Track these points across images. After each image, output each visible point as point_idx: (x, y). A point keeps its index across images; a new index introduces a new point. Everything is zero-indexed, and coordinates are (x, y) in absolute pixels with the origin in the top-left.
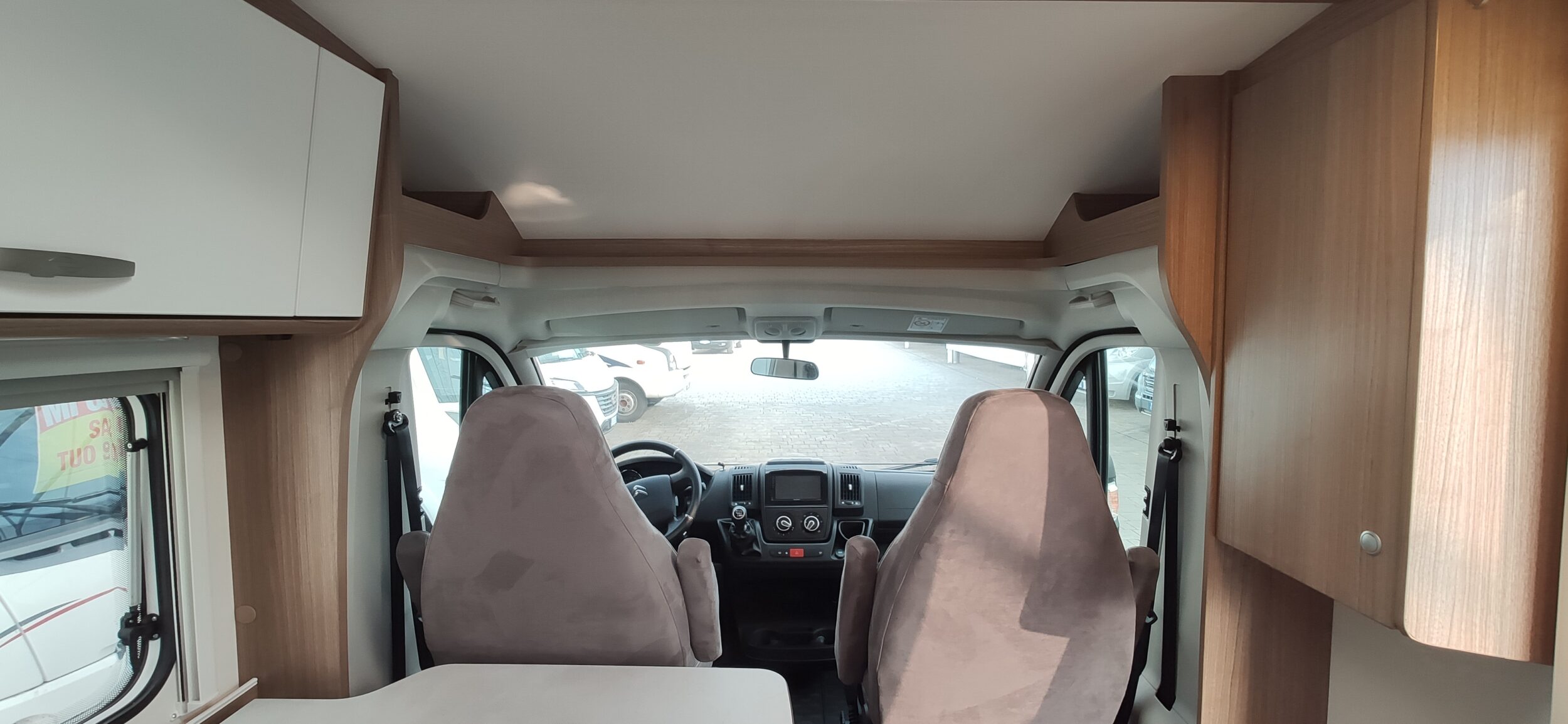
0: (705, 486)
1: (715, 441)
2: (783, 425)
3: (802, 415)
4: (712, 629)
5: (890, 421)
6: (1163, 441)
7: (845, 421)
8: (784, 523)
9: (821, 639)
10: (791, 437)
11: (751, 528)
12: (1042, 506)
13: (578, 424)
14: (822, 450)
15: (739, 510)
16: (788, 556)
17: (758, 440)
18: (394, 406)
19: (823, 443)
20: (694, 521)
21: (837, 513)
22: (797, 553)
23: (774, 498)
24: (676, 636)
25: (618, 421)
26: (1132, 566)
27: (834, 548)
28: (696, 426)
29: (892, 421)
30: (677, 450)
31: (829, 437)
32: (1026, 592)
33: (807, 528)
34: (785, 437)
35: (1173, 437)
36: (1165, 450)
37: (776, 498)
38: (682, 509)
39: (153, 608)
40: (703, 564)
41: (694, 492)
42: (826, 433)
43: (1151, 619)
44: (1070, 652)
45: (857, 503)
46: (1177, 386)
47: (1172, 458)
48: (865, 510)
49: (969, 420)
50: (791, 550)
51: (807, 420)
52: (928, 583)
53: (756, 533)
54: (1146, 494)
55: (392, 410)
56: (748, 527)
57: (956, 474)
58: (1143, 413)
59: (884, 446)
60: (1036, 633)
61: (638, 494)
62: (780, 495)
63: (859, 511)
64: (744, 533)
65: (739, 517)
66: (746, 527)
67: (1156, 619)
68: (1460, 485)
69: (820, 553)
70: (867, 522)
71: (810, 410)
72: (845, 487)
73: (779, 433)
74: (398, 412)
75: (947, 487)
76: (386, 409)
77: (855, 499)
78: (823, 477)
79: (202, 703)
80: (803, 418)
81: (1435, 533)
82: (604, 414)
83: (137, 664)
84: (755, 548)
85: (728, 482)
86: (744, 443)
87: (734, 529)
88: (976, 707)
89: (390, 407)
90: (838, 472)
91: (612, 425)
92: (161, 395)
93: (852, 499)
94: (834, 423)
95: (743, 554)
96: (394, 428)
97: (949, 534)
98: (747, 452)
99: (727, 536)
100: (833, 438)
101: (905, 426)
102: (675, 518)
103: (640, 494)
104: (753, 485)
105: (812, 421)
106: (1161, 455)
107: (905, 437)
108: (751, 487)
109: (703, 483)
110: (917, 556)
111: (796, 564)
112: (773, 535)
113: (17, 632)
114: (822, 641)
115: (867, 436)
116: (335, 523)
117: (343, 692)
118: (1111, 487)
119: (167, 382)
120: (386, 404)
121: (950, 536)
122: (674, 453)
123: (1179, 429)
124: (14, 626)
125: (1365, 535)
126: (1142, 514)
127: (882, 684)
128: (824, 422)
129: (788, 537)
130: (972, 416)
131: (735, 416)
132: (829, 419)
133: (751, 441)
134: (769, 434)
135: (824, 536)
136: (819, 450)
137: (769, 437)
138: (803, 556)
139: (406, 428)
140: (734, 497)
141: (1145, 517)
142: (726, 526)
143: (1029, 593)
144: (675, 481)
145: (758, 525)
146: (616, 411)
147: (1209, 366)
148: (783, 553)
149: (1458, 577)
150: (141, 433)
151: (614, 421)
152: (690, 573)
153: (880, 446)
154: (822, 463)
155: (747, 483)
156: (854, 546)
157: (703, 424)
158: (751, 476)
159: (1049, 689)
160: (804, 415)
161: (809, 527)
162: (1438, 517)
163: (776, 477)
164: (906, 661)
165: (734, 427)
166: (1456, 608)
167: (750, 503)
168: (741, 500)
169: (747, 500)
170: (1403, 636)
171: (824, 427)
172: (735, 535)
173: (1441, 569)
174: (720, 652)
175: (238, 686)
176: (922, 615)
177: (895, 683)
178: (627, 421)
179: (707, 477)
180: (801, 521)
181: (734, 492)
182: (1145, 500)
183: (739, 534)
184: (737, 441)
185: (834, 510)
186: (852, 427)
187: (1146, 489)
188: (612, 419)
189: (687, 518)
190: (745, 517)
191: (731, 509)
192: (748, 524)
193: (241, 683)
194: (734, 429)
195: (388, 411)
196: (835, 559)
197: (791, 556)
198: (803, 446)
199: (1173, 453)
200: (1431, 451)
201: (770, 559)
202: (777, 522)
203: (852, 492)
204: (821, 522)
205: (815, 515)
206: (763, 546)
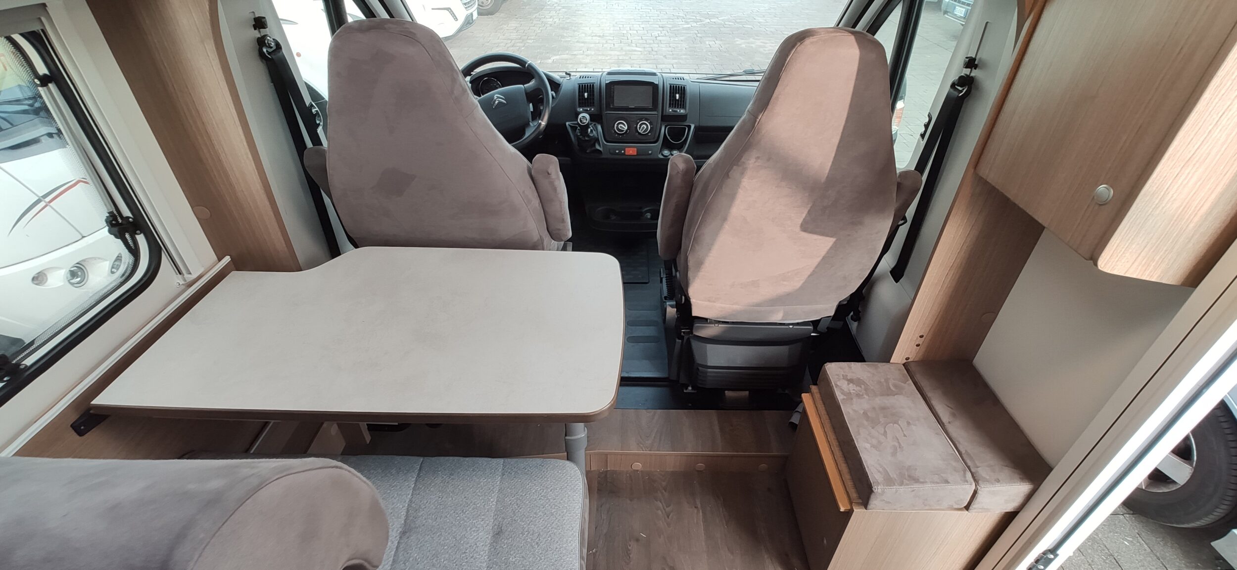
0: (554, 95)
1: (565, 35)
2: (624, 20)
3: (641, 10)
4: (563, 221)
5: (717, 18)
6: (957, 78)
7: (678, 17)
8: (621, 127)
9: (649, 215)
10: (631, 32)
11: (594, 131)
12: (836, 140)
13: (432, 59)
14: (657, 46)
15: (584, 117)
16: (624, 154)
17: (602, 35)
18: (263, 32)
19: (658, 38)
20: (547, 126)
21: (665, 118)
22: (631, 152)
23: (613, 105)
24: (534, 228)
25: (480, 14)
26: (899, 185)
27: (661, 148)
28: (548, 20)
29: (719, 19)
30: (529, 62)
31: (664, 32)
32: (810, 206)
33: (640, 131)
34: (625, 32)
35: (968, 74)
36: (956, 86)
37: (615, 105)
38: (537, 115)
39: (126, 212)
40: (553, 176)
41: (545, 99)
42: (661, 29)
43: (902, 222)
44: (834, 247)
45: (682, 111)
46: (989, 24)
47: (961, 95)
48: (688, 116)
49: (786, 60)
50: (626, 149)
51: (645, 15)
52: (732, 197)
53: (598, 135)
54: (927, 120)
55: (262, 35)
56: (591, 131)
57: (767, 109)
58: (947, 16)
59: (711, 43)
60: (810, 235)
61: (498, 103)
62: (617, 103)
63: (683, 118)
64: (588, 136)
65: (583, 123)
66: (589, 130)
67: (906, 222)
68: (1209, 154)
69: (650, 152)
70: (689, 127)
71: (648, 6)
72: (673, 96)
73: (620, 27)
74: (268, 38)
75: (758, 120)
76: (256, 34)
77: (680, 108)
78: (654, 86)
79: (194, 276)
80: (641, 13)
81: (1162, 193)
82: (466, 8)
83: (134, 252)
84: (598, 147)
85: (574, 90)
86: (590, 38)
87: (580, 132)
88: (758, 280)
89: (260, 32)
90: (668, 83)
91: (474, 19)
92: (40, 31)
93: (678, 107)
94: (668, 19)
95: (588, 151)
96: (269, 53)
97: (755, 160)
98: (592, 45)
99: (574, 137)
100: (667, 34)
101: (730, 23)
102: (531, 123)
103: (500, 103)
104: (595, 90)
105: (650, 17)
106: (952, 90)
107: (730, 34)
108: (593, 95)
109: (553, 92)
110: (727, 175)
111: (630, 161)
112: (611, 136)
113: (42, 204)
114: (649, 217)
115: (697, 32)
116: (245, 143)
117: (297, 268)
118: (900, 105)
119: (40, 19)
120: (255, 29)
121: (755, 162)
122: (527, 65)
123: (976, 67)
124: (38, 199)
125: (1102, 188)
126: (919, 136)
127: (691, 263)
128: (659, 18)
129: (624, 138)
130: (790, 56)
131: (581, 11)
132: (665, 14)
133: (596, 36)
134: (612, 29)
135: (654, 138)
136: (655, 45)
137: (612, 32)
138: (636, 154)
139: (281, 52)
140: (579, 103)
141: (921, 139)
142: (574, 128)
143: (811, 207)
144: (528, 91)
145: (599, 127)
146: (476, 6)
147: (1027, 11)
148: (620, 151)
149: (1161, 226)
150: (42, 70)
151: (475, 15)
152: (543, 182)
153: (707, 43)
154: (654, 74)
155: (590, 91)
156: (676, 162)
157: (555, 17)
158: (593, 85)
159: (813, 271)
160: (642, 10)
161: (642, 130)
162: (1173, 180)
163: (615, 86)
164: (710, 250)
165: (581, 22)
166: (1145, 249)
167: (593, 109)
168: (585, 106)
169: (591, 106)
170: (1094, 266)
171: (659, 23)
172: (581, 137)
173: (1151, 221)
174: (570, 234)
175: (218, 261)
176: (725, 219)
177: (700, 264)
178: (487, 15)
179: (555, 85)
180: (635, 126)
181: (579, 99)
182: (925, 125)
183: (584, 137)
184: (584, 35)
185: (662, 116)
186: (683, 23)
187: (929, 116)
188: (473, 13)
189: (540, 124)
190: (588, 123)
191: (578, 114)
192: (592, 128)
193: (220, 260)
194: (581, 24)
195: (259, 36)
196: (662, 157)
197: (626, 154)
198: (641, 41)
199: (963, 89)
200: (1201, 124)
201: (610, 156)
202: (616, 126)
203: (678, 100)
204: (652, 126)
205: (647, 120)
206: (604, 145)
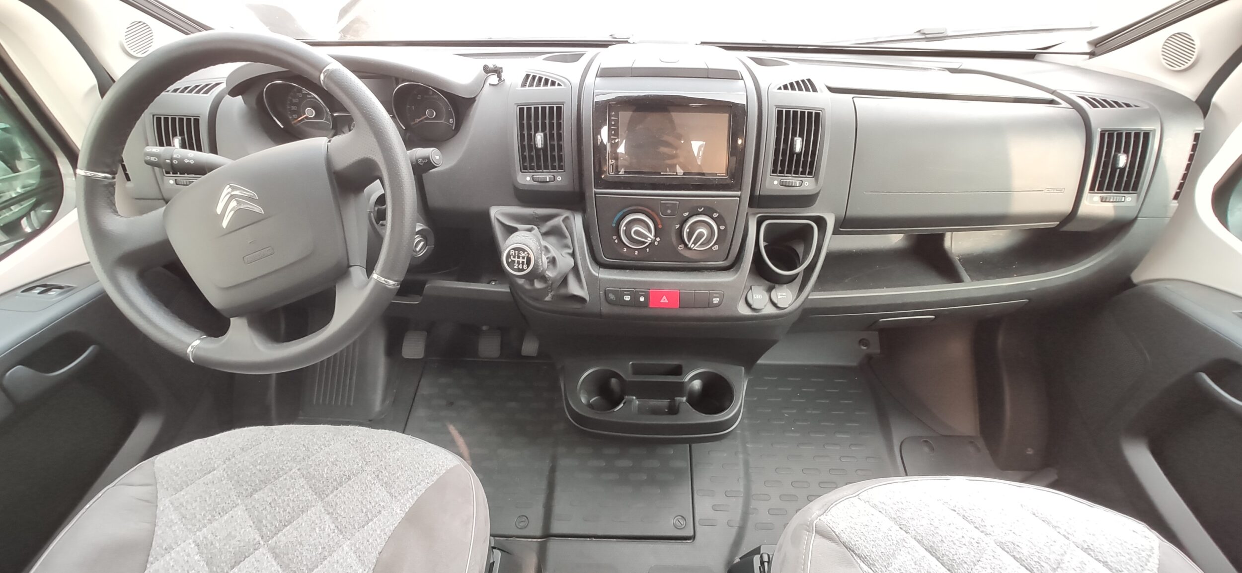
8: (637, 229)
16: (646, 305)
21: (760, 205)
22: (665, 300)
27: (746, 288)
33: (689, 242)
45: (806, 182)
48: (821, 196)
50: (652, 291)
53: (574, 251)
63: (809, 200)
69: (715, 297)
70: (823, 224)
72: (785, 141)
77: (803, 173)
78: (734, 114)
84: (574, 286)
85: (508, 122)
90: (772, 103)
93: (796, 172)
95: (547, 294)
108: (560, 135)
111: (663, 321)
112: (611, 256)
129: (647, 260)
135: (728, 259)
138: (677, 303)
140: (523, 159)
145: (578, 229)
148: (636, 297)
155: (551, 126)
158: (559, 108)
161: (695, 239)
167: (559, 178)
168: (539, 168)
169: (554, 167)
180: (678, 227)
181: (522, 147)
185: (752, 199)
196: (749, 311)
197: (652, 305)
201: (605, 309)
202: (623, 228)
203: (799, 155)
204: (722, 228)
205: (708, 212)
206: (593, 282)
